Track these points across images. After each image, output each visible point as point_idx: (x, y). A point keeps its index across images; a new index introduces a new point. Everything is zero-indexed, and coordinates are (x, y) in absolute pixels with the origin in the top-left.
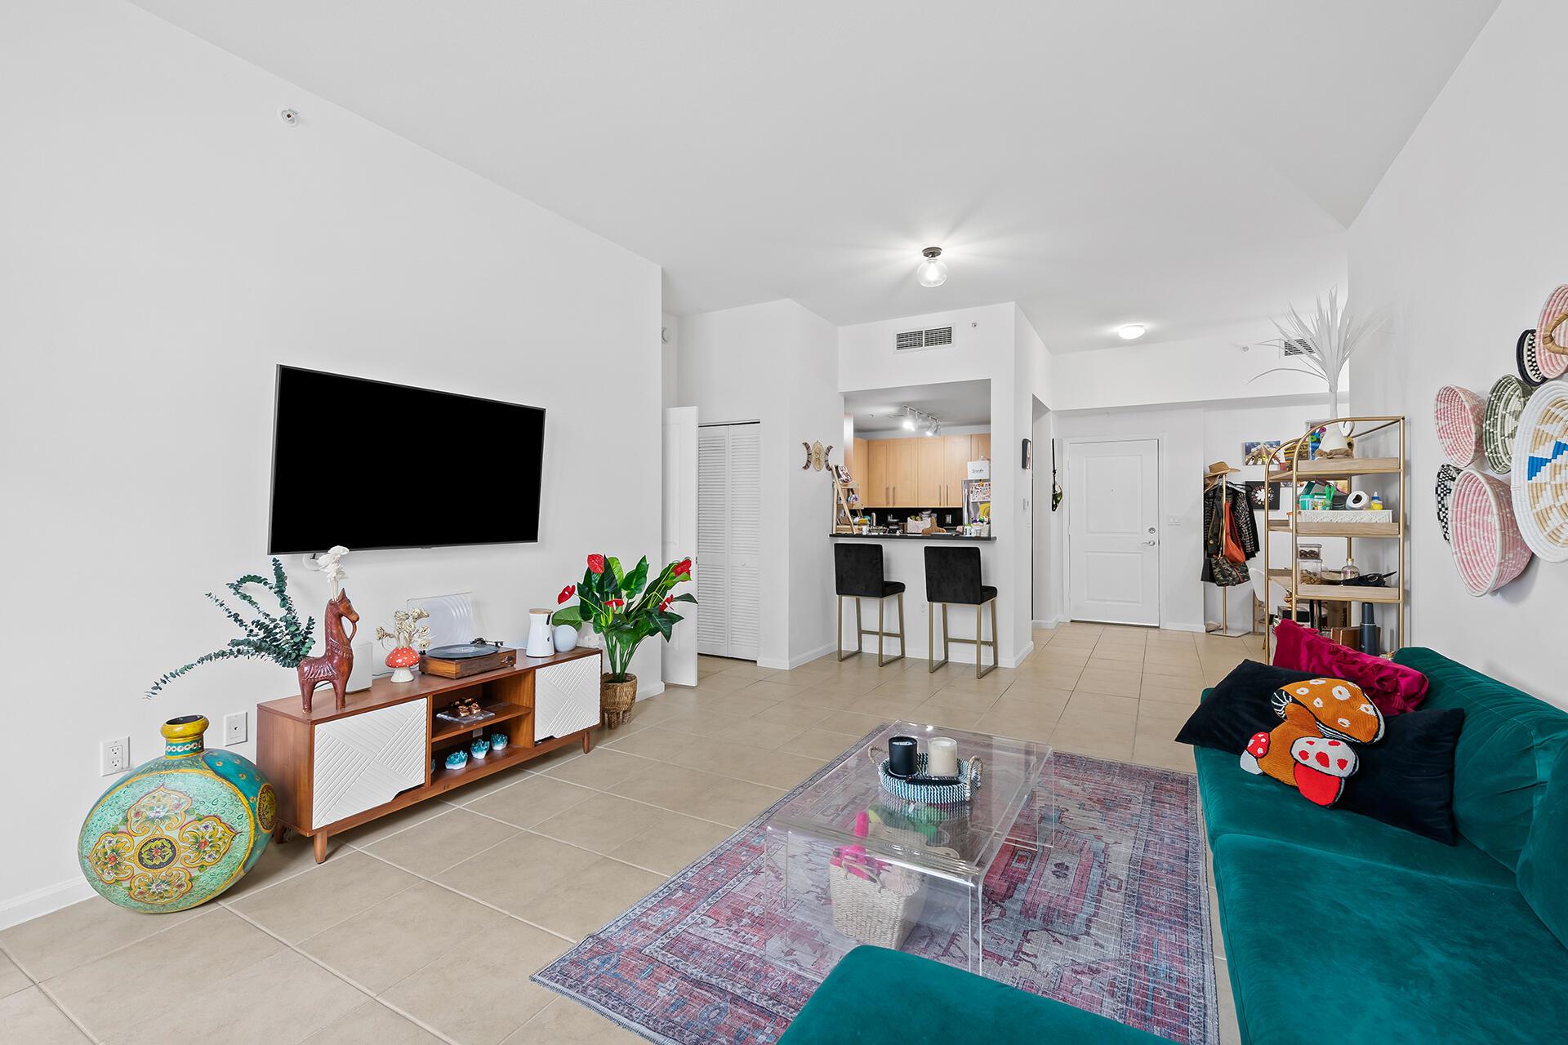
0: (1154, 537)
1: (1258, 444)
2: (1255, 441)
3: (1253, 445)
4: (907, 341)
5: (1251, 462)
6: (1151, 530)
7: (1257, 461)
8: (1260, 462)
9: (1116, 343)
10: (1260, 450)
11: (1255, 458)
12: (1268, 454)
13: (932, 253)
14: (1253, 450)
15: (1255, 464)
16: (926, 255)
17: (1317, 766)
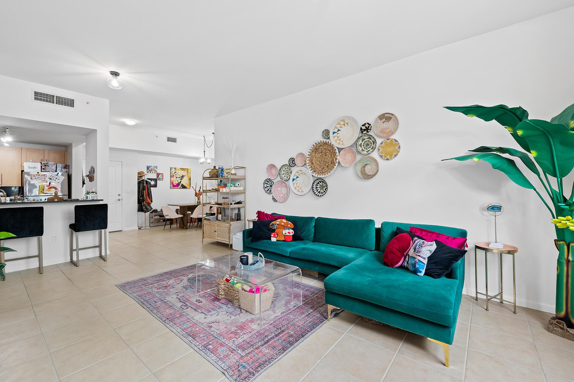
0: (120, 198)
1: (151, 166)
2: (150, 165)
3: (150, 167)
4: (39, 96)
5: (149, 172)
6: (119, 195)
7: (151, 172)
8: (152, 172)
9: (124, 125)
10: (152, 168)
11: (150, 171)
12: (154, 170)
13: (115, 74)
14: (150, 168)
15: (150, 173)
16: (111, 74)
17: (289, 234)
